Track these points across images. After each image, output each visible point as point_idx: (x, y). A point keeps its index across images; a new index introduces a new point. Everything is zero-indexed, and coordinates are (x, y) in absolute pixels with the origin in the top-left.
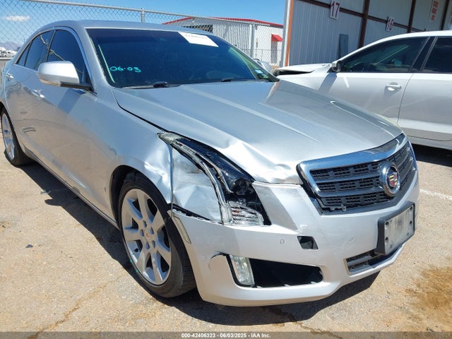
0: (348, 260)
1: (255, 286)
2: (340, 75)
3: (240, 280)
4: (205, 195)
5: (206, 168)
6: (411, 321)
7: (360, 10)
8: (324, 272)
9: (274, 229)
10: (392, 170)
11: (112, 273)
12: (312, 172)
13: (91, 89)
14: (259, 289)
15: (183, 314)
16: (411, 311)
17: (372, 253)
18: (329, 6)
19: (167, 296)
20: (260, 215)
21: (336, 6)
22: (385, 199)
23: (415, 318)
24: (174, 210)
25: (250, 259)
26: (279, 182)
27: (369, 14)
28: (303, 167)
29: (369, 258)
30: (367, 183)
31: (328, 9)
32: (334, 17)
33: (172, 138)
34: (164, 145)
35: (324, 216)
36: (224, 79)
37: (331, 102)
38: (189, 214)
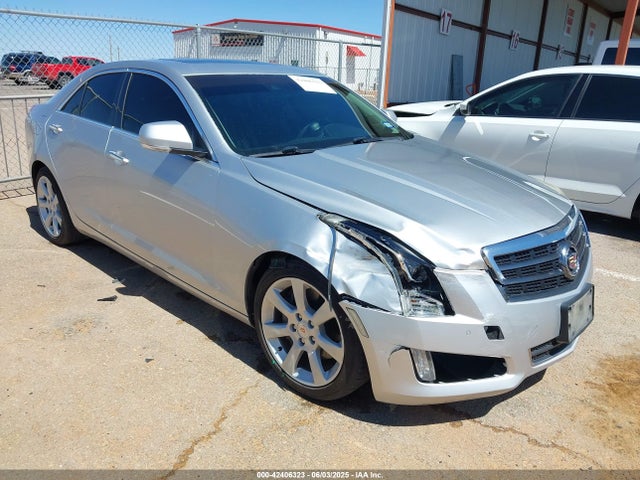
0: (532, 349)
1: (436, 382)
2: (469, 119)
3: (421, 376)
4: (383, 285)
5: (379, 253)
6: (595, 414)
7: (477, 22)
8: (508, 364)
9: (458, 319)
10: (572, 250)
11: (247, 376)
12: (496, 258)
13: (208, 157)
14: (442, 385)
15: (348, 418)
16: (594, 403)
17: (554, 341)
18: (438, 18)
19: (330, 398)
20: (440, 304)
21: (447, 18)
22: (566, 282)
23: (600, 411)
24: (346, 302)
25: (432, 353)
26: (462, 268)
27: (489, 27)
28: (486, 252)
29: (550, 347)
30: (547, 266)
31: (436, 22)
32: (445, 32)
33: (336, 221)
34: (327, 229)
35: (510, 304)
36: (355, 140)
37: (464, 158)
38: (365, 305)
